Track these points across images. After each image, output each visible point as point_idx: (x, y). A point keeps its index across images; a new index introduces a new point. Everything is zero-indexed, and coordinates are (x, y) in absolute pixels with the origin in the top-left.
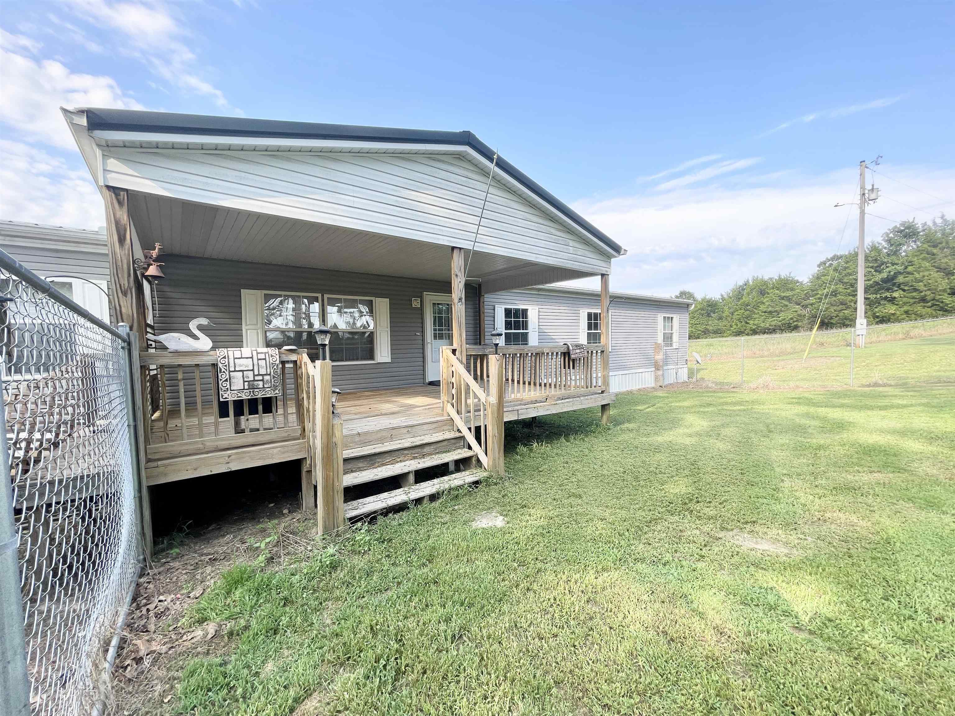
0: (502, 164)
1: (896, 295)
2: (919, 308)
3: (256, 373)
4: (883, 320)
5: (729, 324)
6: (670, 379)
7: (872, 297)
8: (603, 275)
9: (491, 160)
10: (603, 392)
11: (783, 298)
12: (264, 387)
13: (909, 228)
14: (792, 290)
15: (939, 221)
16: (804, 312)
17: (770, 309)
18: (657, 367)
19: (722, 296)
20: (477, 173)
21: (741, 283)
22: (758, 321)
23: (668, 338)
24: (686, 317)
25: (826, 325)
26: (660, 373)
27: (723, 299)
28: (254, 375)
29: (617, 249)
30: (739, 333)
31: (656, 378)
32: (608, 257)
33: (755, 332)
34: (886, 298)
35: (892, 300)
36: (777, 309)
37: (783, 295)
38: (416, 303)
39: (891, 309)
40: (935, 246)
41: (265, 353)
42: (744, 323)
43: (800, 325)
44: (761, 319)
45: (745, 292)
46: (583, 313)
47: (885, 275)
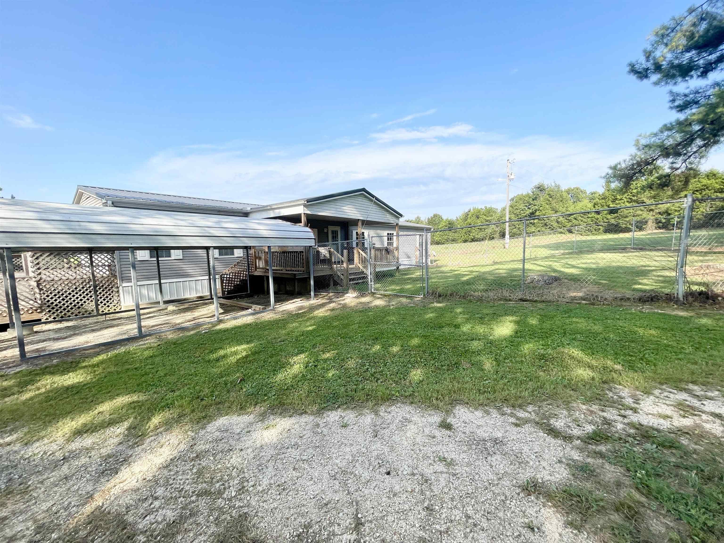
0: (377, 199)
1: (536, 221)
2: (544, 229)
13: (541, 186)
15: (553, 184)
16: (497, 229)
19: (457, 218)
21: (467, 211)
22: (475, 234)
27: (457, 220)
29: (401, 215)
30: (465, 241)
32: (398, 218)
33: (473, 240)
34: (532, 223)
35: (534, 224)
36: (484, 227)
37: (487, 219)
38: (325, 231)
39: (533, 229)
40: (551, 197)
42: (468, 235)
43: (494, 236)
44: (476, 233)
45: (469, 216)
46: (385, 233)
47: (531, 211)
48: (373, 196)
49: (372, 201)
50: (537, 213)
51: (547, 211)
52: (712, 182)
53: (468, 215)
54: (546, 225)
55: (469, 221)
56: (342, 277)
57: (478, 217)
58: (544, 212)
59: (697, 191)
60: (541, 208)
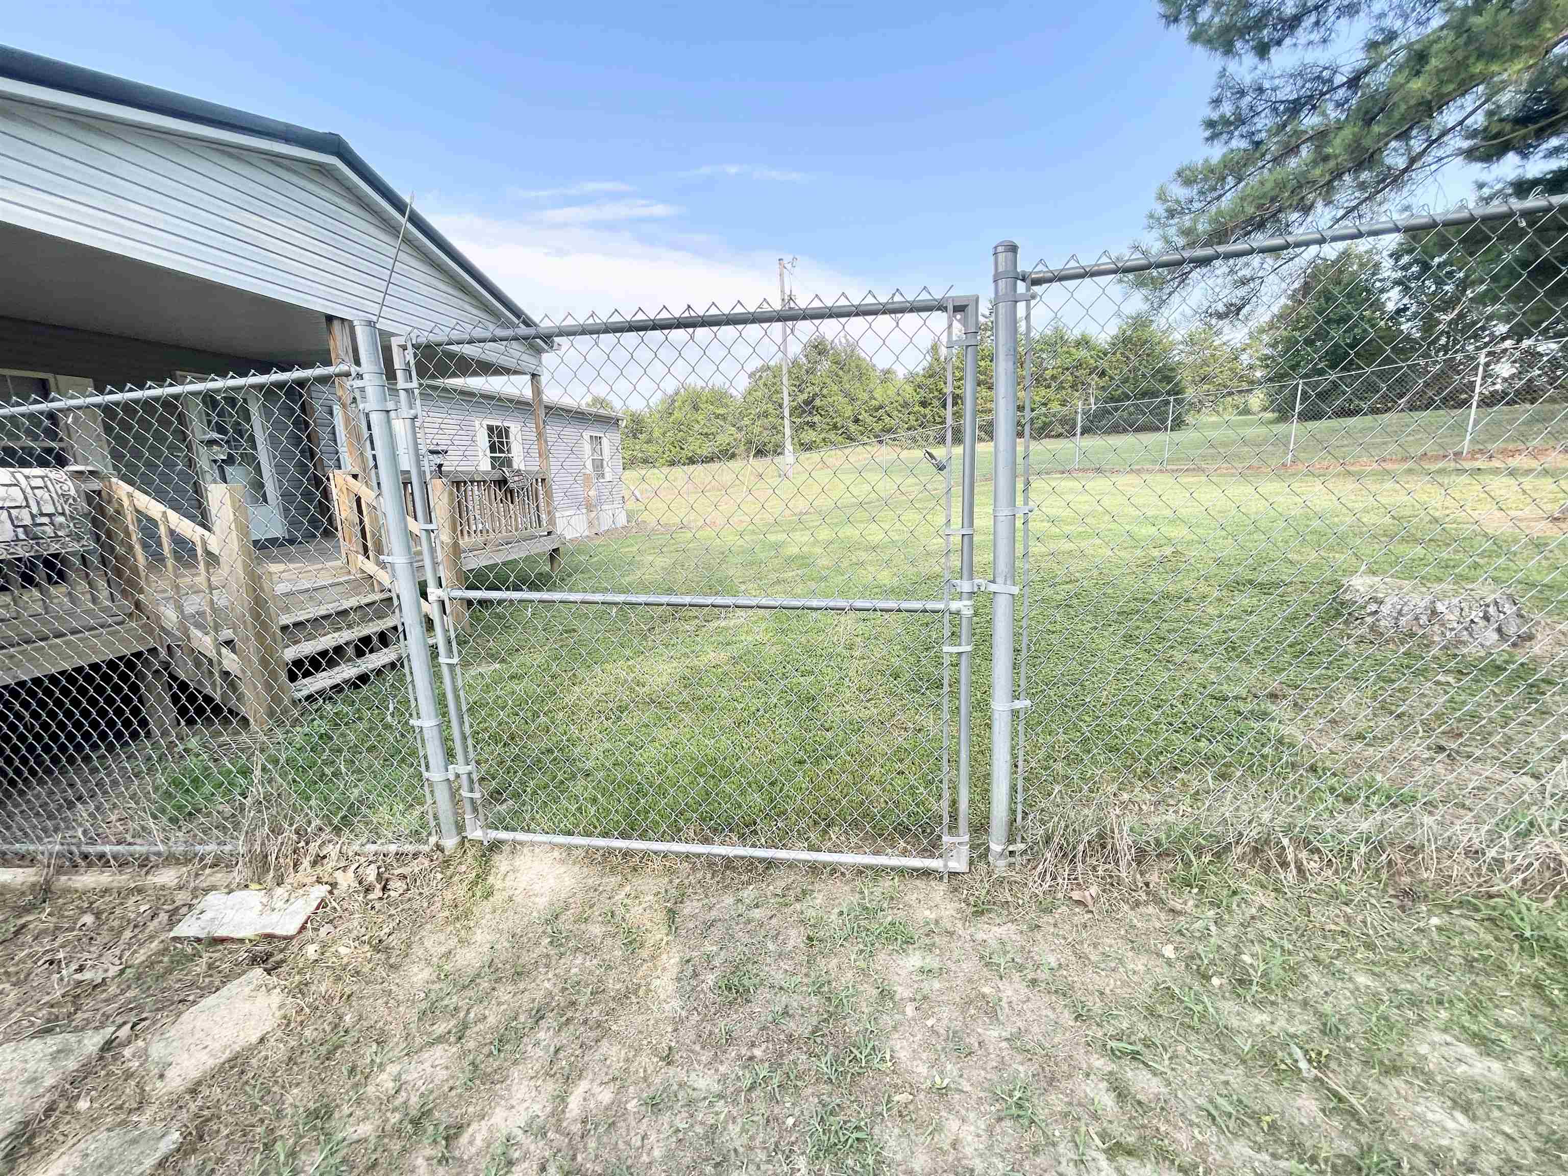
1: (815, 419)
2: (832, 436)
3: (35, 510)
4: (807, 447)
5: (661, 450)
6: (606, 524)
7: (798, 421)
8: (533, 375)
9: (402, 212)
10: (549, 533)
11: (717, 417)
12: (57, 536)
14: (727, 406)
15: (843, 340)
16: (739, 436)
17: (706, 430)
18: (590, 508)
20: (350, 201)
22: (694, 446)
23: (599, 465)
24: (616, 437)
25: (760, 453)
26: (593, 515)
27: (651, 412)
28: (33, 516)
30: (672, 463)
31: (590, 523)
32: (539, 351)
33: (691, 461)
34: (808, 422)
35: (812, 425)
36: (714, 430)
37: (718, 412)
39: (812, 436)
40: (841, 368)
41: (42, 477)
42: (678, 449)
43: (737, 451)
44: (697, 444)
45: (676, 404)
46: (480, 426)
47: (805, 396)
48: (400, 206)
49: (392, 229)
50: (818, 402)
51: (836, 398)
52: (1083, 353)
53: (673, 401)
54: (835, 427)
55: (677, 415)
56: (230, 661)
57: (696, 408)
58: (830, 400)
59: (1067, 369)
60: (825, 391)
